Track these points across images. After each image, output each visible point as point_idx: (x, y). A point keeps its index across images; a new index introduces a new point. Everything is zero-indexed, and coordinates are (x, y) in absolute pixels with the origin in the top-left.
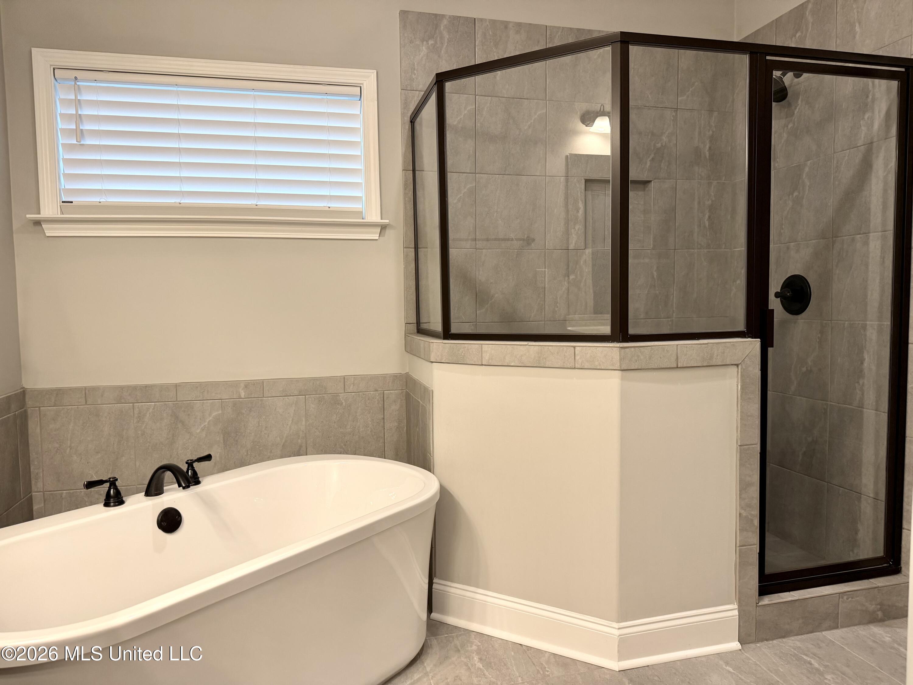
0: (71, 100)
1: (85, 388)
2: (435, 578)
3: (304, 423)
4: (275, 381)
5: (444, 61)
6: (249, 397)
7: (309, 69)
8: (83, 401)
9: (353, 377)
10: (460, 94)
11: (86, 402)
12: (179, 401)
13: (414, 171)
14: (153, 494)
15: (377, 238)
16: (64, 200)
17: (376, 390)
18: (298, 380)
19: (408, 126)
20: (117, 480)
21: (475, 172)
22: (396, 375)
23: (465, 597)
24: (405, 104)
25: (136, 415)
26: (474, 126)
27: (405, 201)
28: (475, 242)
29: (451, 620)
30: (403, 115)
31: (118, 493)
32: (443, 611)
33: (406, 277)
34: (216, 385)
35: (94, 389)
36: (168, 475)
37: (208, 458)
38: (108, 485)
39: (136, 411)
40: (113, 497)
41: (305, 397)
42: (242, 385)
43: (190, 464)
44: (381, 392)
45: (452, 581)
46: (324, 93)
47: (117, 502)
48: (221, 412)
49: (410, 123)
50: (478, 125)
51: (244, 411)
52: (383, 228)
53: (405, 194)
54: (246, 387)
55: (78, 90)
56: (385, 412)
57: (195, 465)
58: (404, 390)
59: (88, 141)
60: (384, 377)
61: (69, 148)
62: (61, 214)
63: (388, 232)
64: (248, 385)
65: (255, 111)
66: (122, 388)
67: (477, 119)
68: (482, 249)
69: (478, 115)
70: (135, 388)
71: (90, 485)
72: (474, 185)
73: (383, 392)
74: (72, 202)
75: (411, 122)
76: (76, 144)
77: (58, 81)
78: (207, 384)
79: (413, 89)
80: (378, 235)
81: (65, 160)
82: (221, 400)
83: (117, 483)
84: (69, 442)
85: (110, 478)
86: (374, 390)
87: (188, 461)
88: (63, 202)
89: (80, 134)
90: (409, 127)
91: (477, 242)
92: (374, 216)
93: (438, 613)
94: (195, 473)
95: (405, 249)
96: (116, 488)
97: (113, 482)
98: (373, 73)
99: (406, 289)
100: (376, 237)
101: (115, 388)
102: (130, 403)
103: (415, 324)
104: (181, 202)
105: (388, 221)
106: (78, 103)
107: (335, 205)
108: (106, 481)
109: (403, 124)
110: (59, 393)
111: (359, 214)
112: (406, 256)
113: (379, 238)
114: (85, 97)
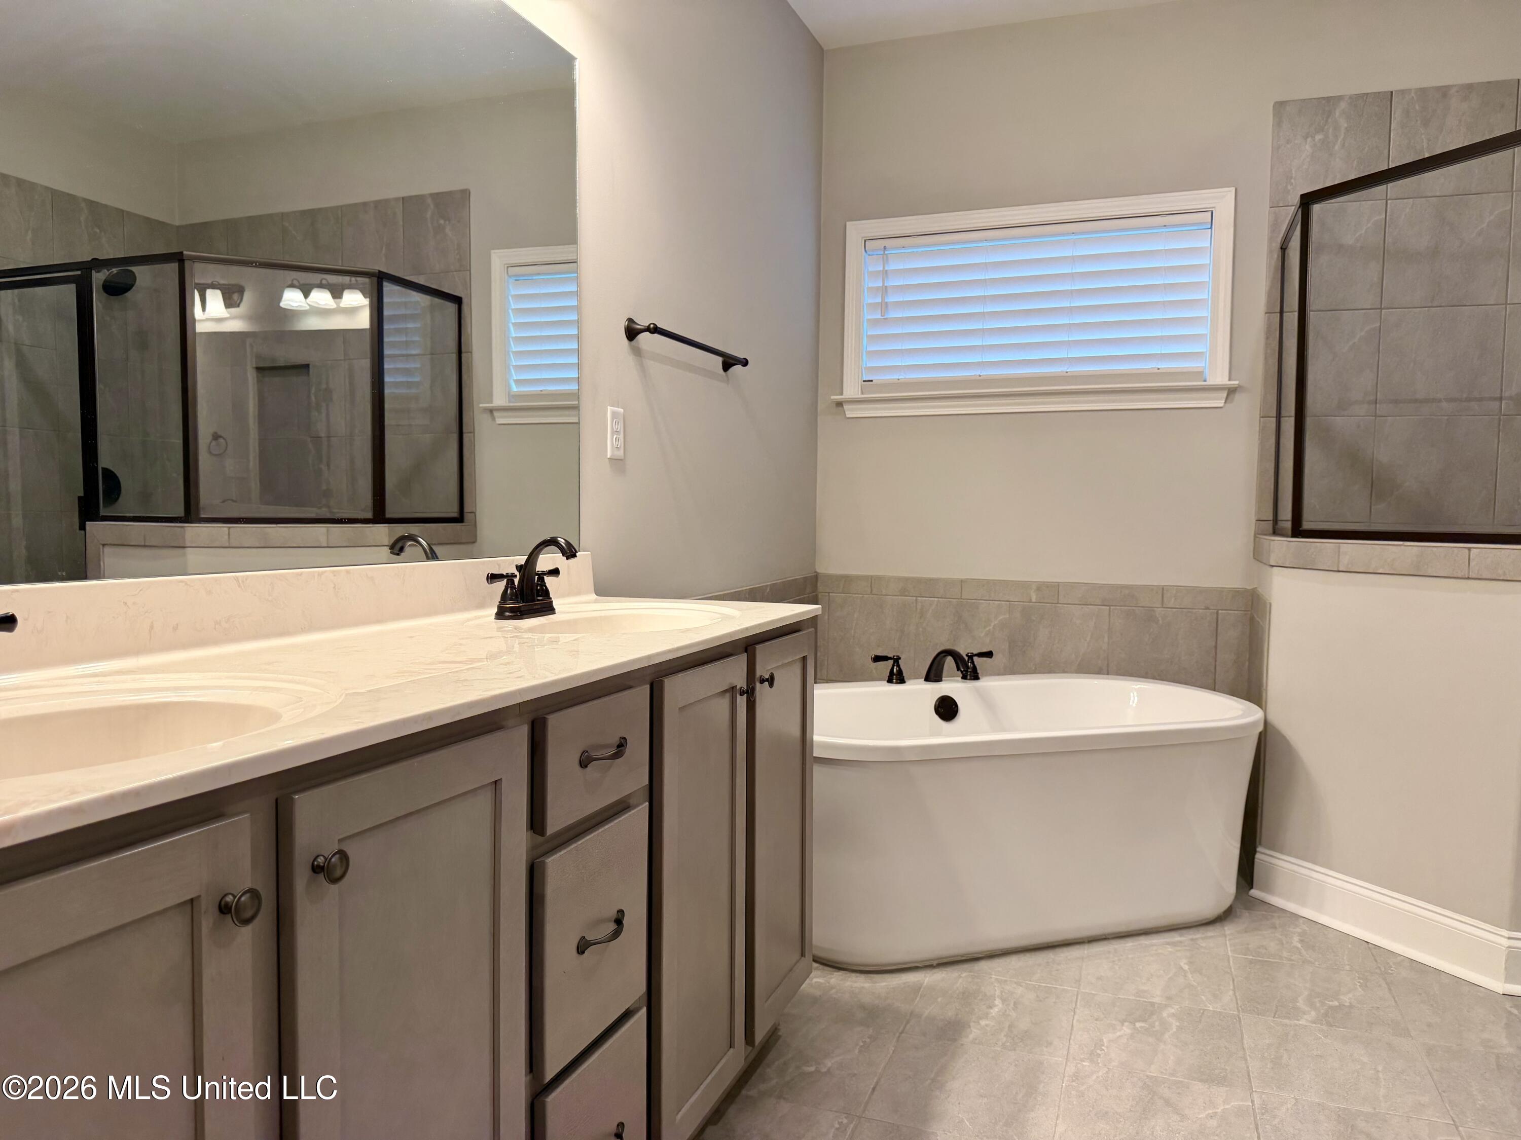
0: (879, 271)
1: (872, 576)
2: (1259, 846)
3: (1106, 640)
4: (1073, 586)
5: (1337, 160)
6: (1041, 601)
7: (1143, 199)
8: (869, 590)
9: (1175, 587)
10: (1360, 201)
11: (871, 592)
12: (964, 599)
13: (1282, 312)
14: (932, 680)
15: (1221, 405)
16: (865, 379)
17: (1207, 608)
18: (1102, 586)
19: (1277, 254)
20: (900, 658)
21: (1379, 307)
22: (1238, 590)
23: (1296, 872)
24: (1274, 226)
25: (918, 610)
26: (1382, 242)
27: (1266, 354)
28: (1374, 406)
29: (1276, 900)
30: (1271, 240)
31: (900, 672)
32: (1267, 889)
33: (1262, 458)
34: (1005, 583)
35: (879, 578)
36: (949, 662)
37: (989, 654)
38: (891, 662)
39: (919, 607)
40: (896, 675)
41: (1110, 609)
42: (1034, 587)
43: (971, 657)
44: (1214, 611)
45: (1281, 852)
46: (1162, 226)
47: (899, 680)
48: (1008, 616)
49: (1280, 250)
50: (1389, 239)
51: (1033, 618)
52: (1231, 392)
53: (1267, 345)
54: (1039, 589)
55: (885, 259)
56: (1219, 638)
57: (975, 659)
58: (1249, 611)
59: (893, 314)
60: (1220, 591)
61: (875, 323)
62: (861, 394)
63: (1238, 397)
64: (1041, 587)
65: (1073, 259)
66: (907, 579)
67: (1388, 232)
68: (1387, 417)
69: (1389, 227)
70: (919, 581)
71: (877, 659)
72: (1378, 325)
73: (1216, 611)
74: (872, 381)
75: (1281, 248)
76: (881, 318)
77: (868, 253)
78: (995, 582)
79: (1287, 204)
80: (1224, 401)
81: (869, 337)
82: (1008, 603)
83: (900, 661)
84: (853, 631)
85: (894, 656)
86: (1203, 608)
87: (968, 653)
88: (864, 381)
89: (884, 306)
90: (1278, 256)
91: (1378, 405)
92: (1220, 377)
93: (1261, 889)
94: (975, 668)
95: (1262, 419)
96: (898, 666)
97: (896, 660)
98: (1230, 191)
99: (1261, 473)
100: (1221, 403)
101: (900, 579)
102: (913, 596)
103: (1269, 522)
104: (981, 374)
105: (1237, 382)
106: (885, 273)
107: (1165, 366)
108: (890, 658)
109: (1270, 252)
110: (847, 580)
111: (1199, 374)
112: (1263, 430)
113: (1224, 405)
114: (892, 267)
